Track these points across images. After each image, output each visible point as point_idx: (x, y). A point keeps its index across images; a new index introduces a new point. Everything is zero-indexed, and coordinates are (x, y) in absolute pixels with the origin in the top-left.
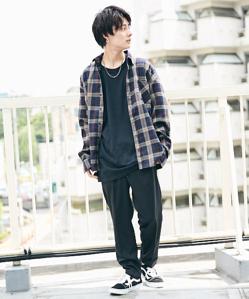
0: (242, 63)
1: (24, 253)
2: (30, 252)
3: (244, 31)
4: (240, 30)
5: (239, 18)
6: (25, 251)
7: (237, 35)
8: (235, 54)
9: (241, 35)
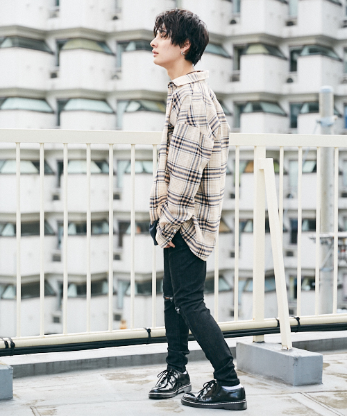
0: (53, 112)
1: (4, 347)
2: (13, 345)
3: (58, 70)
4: (53, 69)
5: (52, 53)
6: (6, 343)
7: (48, 75)
8: (44, 100)
9: (54, 75)
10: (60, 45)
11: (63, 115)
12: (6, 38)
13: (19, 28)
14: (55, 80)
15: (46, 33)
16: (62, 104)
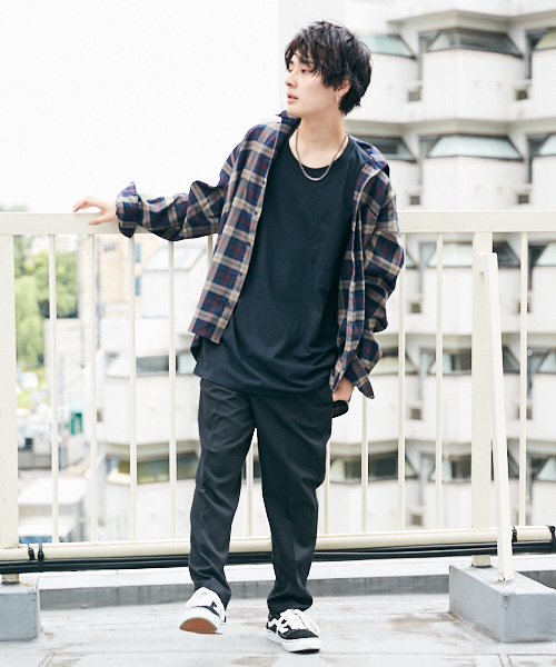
0: (520, 160)
1: (28, 557)
2: (41, 556)
3: (529, 86)
5: (520, 56)
6: (31, 553)
7: (512, 95)
8: (505, 138)
9: (522, 95)
10: (533, 41)
11: (537, 164)
12: (441, 32)
13: (462, 15)
14: (524, 103)
15: (509, 22)
16: (535, 143)
